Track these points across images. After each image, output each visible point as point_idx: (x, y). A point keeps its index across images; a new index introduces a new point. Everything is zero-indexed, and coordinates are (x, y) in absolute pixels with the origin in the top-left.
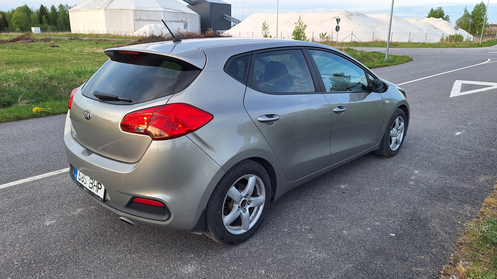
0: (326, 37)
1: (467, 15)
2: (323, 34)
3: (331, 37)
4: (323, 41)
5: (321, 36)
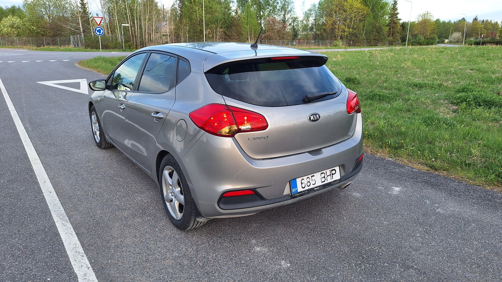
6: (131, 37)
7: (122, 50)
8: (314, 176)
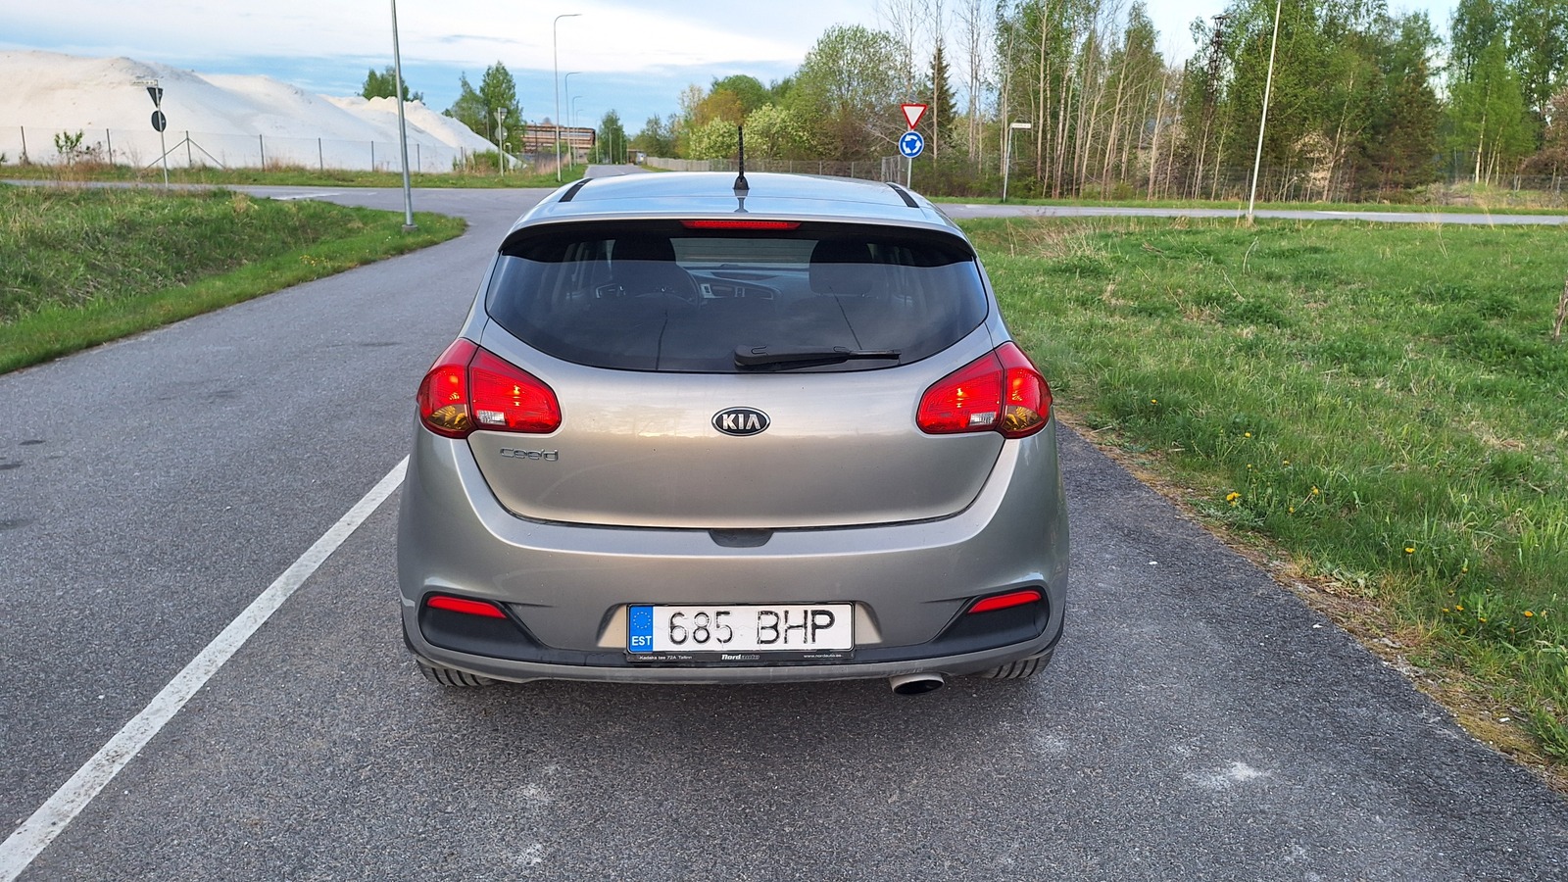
0: (84, 149)
1: (469, 96)
2: (67, 137)
3: (105, 148)
4: (72, 162)
5: (61, 143)
6: (1039, 163)
7: (999, 199)
8: (727, 613)
